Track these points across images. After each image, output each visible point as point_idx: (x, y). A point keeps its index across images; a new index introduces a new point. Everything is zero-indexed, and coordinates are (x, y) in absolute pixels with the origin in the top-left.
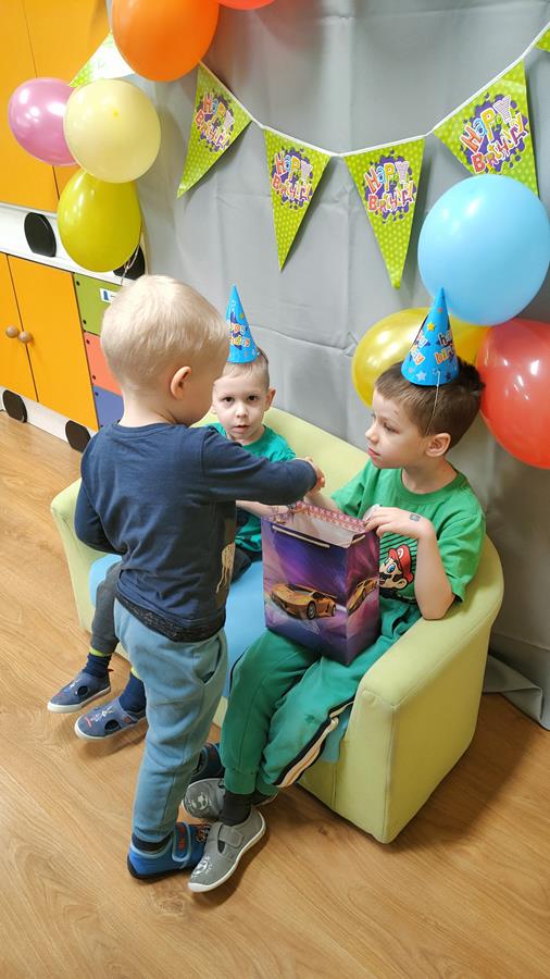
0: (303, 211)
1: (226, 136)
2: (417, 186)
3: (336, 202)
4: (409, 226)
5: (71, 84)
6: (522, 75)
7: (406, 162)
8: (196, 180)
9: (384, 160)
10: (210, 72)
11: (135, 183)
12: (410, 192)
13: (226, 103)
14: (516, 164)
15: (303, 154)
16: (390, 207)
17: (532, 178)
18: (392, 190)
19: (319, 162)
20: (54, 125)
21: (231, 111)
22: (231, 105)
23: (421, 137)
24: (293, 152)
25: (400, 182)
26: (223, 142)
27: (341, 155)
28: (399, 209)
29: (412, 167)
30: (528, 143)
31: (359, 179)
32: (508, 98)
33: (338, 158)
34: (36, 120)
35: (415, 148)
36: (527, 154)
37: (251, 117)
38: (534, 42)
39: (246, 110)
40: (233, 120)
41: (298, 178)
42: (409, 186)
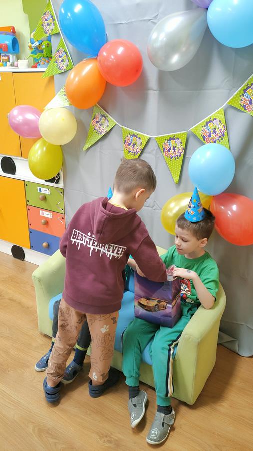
0: (137, 156)
1: (105, 129)
3: (151, 153)
4: (181, 162)
6: (223, 112)
7: (180, 140)
8: (91, 145)
9: (171, 139)
10: (99, 106)
12: (181, 150)
14: (222, 141)
15: (138, 136)
16: (173, 155)
17: (228, 146)
18: (174, 149)
19: (145, 139)
21: (108, 120)
22: (108, 118)
23: (186, 131)
24: (134, 135)
25: (178, 147)
26: (104, 131)
27: (154, 137)
28: (177, 156)
30: (226, 134)
31: (161, 145)
32: (218, 119)
34: (22, 121)
35: (184, 135)
36: (226, 138)
37: (117, 123)
38: (227, 102)
39: (114, 120)
40: (109, 124)
41: (136, 144)
42: (181, 148)
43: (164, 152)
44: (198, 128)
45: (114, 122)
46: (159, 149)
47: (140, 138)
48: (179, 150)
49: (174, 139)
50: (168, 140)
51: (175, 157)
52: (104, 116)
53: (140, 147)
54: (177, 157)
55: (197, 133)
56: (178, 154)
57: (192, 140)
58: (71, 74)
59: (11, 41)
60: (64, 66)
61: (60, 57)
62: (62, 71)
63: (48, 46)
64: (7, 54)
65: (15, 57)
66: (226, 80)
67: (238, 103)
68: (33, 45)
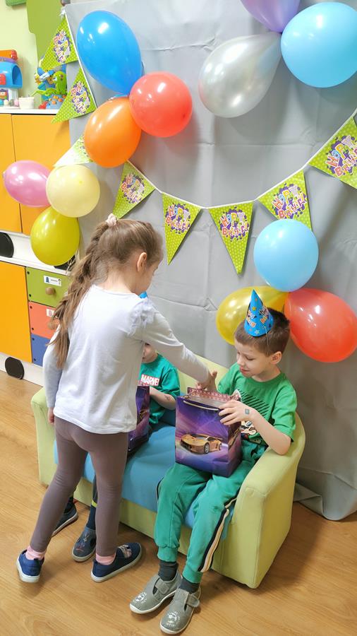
0: (183, 235)
1: (139, 196)
3: (202, 230)
4: (246, 243)
6: (303, 176)
7: (244, 213)
9: (230, 211)
10: (132, 164)
11: (80, 218)
12: (246, 227)
13: (140, 180)
14: (300, 216)
15: (185, 207)
16: (234, 234)
17: (309, 222)
18: (235, 226)
19: (194, 211)
21: (143, 184)
23: (251, 201)
24: (179, 206)
25: (240, 222)
26: (137, 199)
27: (207, 208)
28: (240, 235)
29: (247, 215)
30: (306, 206)
31: (217, 220)
32: (295, 186)
33: (205, 209)
35: (248, 206)
36: (306, 211)
37: (156, 188)
38: (308, 163)
39: (152, 184)
41: (181, 218)
42: (245, 224)
43: (221, 229)
44: (268, 197)
45: (152, 186)
46: (214, 225)
47: (187, 210)
48: (243, 227)
49: (235, 211)
50: (227, 213)
51: (237, 237)
52: (137, 178)
53: (187, 222)
54: (239, 237)
55: (266, 203)
56: (241, 232)
57: (259, 213)
58: (92, 119)
59: (11, 71)
60: (83, 107)
61: (78, 94)
62: (80, 114)
63: (62, 80)
64: (5, 89)
65: (16, 93)
66: (307, 132)
67: (323, 164)
68: (41, 77)
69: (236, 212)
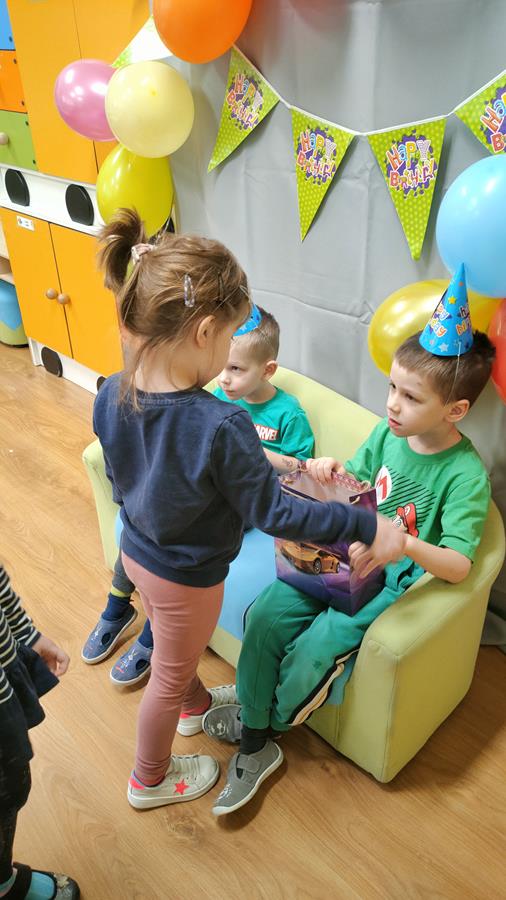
0: (325, 186)
1: (255, 115)
2: (438, 164)
3: (357, 178)
4: (430, 201)
5: (113, 65)
7: (428, 142)
8: (226, 155)
10: (242, 54)
11: (168, 157)
12: (430, 169)
13: (256, 85)
15: (328, 133)
16: (411, 183)
18: (413, 167)
19: (343, 140)
20: (96, 104)
21: (260, 92)
22: (260, 86)
23: (442, 117)
24: (318, 131)
25: (422, 159)
26: (252, 120)
27: (365, 134)
28: (420, 185)
29: (433, 146)
31: (382, 156)
33: (361, 136)
34: (80, 99)
35: (437, 128)
37: (280, 98)
39: (275, 92)
40: (262, 100)
41: (322, 155)
42: (429, 163)
43: (388, 175)
44: (474, 108)
45: (274, 95)
47: (332, 139)
48: (426, 169)
49: (412, 138)
50: (399, 144)
51: (415, 189)
52: (251, 80)
53: (331, 162)
54: (418, 189)
55: (470, 121)
56: (421, 179)
69: (414, 139)
